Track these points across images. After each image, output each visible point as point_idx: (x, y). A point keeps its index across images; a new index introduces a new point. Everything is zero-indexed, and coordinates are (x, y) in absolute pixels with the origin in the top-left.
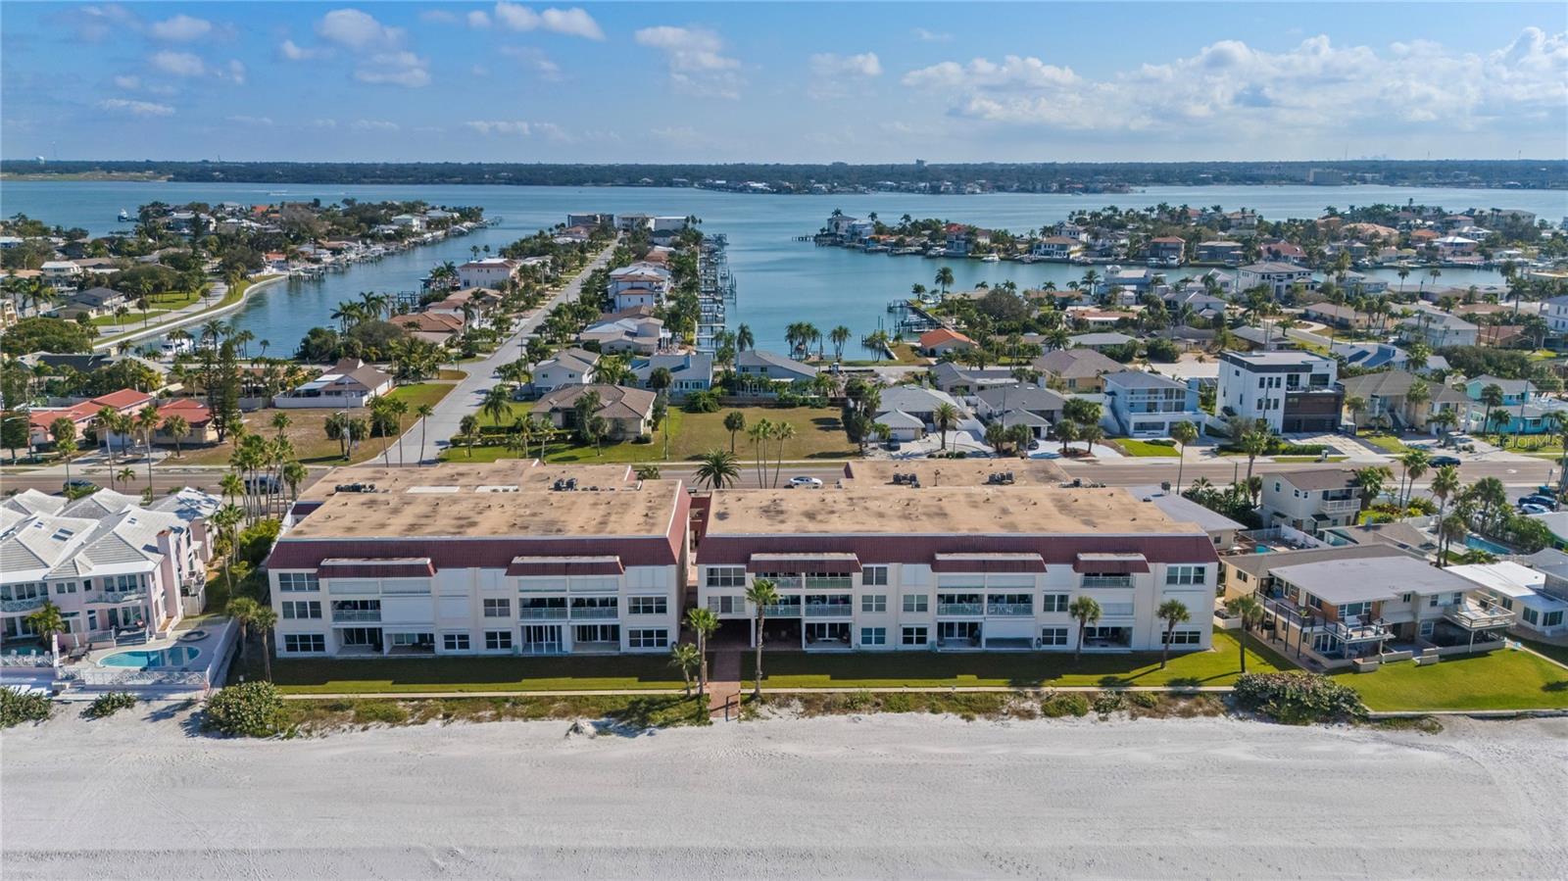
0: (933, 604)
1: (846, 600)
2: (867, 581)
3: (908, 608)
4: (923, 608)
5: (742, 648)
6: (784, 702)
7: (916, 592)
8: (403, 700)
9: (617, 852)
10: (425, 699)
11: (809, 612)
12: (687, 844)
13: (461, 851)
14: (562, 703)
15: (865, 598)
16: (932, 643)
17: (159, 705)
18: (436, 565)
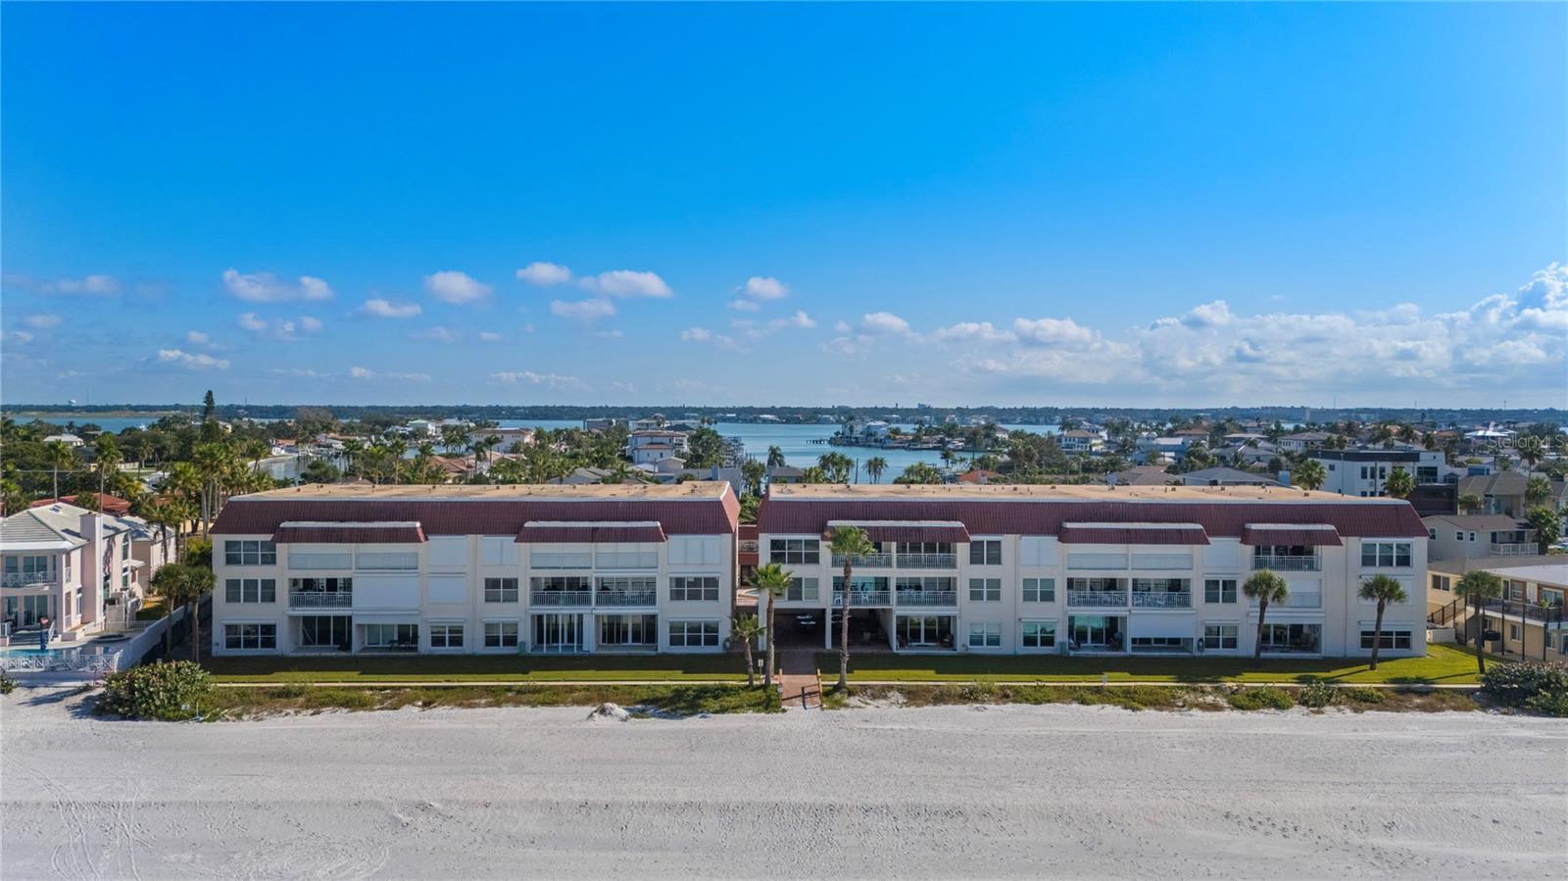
0: (1061, 590)
1: (948, 585)
2: (976, 559)
3: (1029, 596)
4: (1048, 596)
5: (815, 650)
6: (880, 693)
7: (1038, 575)
8: (371, 688)
9: (670, 807)
10: (400, 688)
11: (900, 602)
12: (774, 799)
13: (436, 805)
14: (583, 693)
15: (975, 583)
16: (1062, 644)
17: (43, 691)
18: (428, 531)
